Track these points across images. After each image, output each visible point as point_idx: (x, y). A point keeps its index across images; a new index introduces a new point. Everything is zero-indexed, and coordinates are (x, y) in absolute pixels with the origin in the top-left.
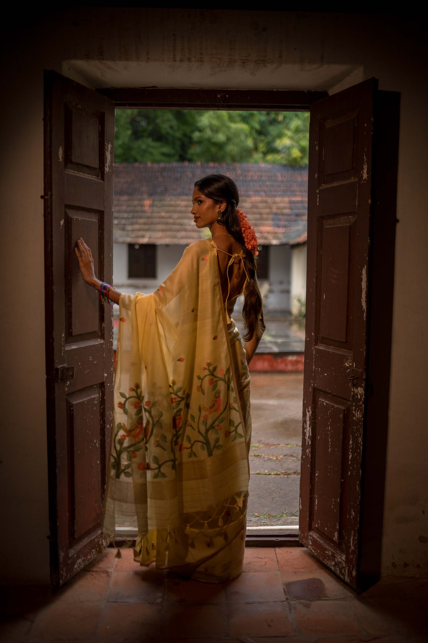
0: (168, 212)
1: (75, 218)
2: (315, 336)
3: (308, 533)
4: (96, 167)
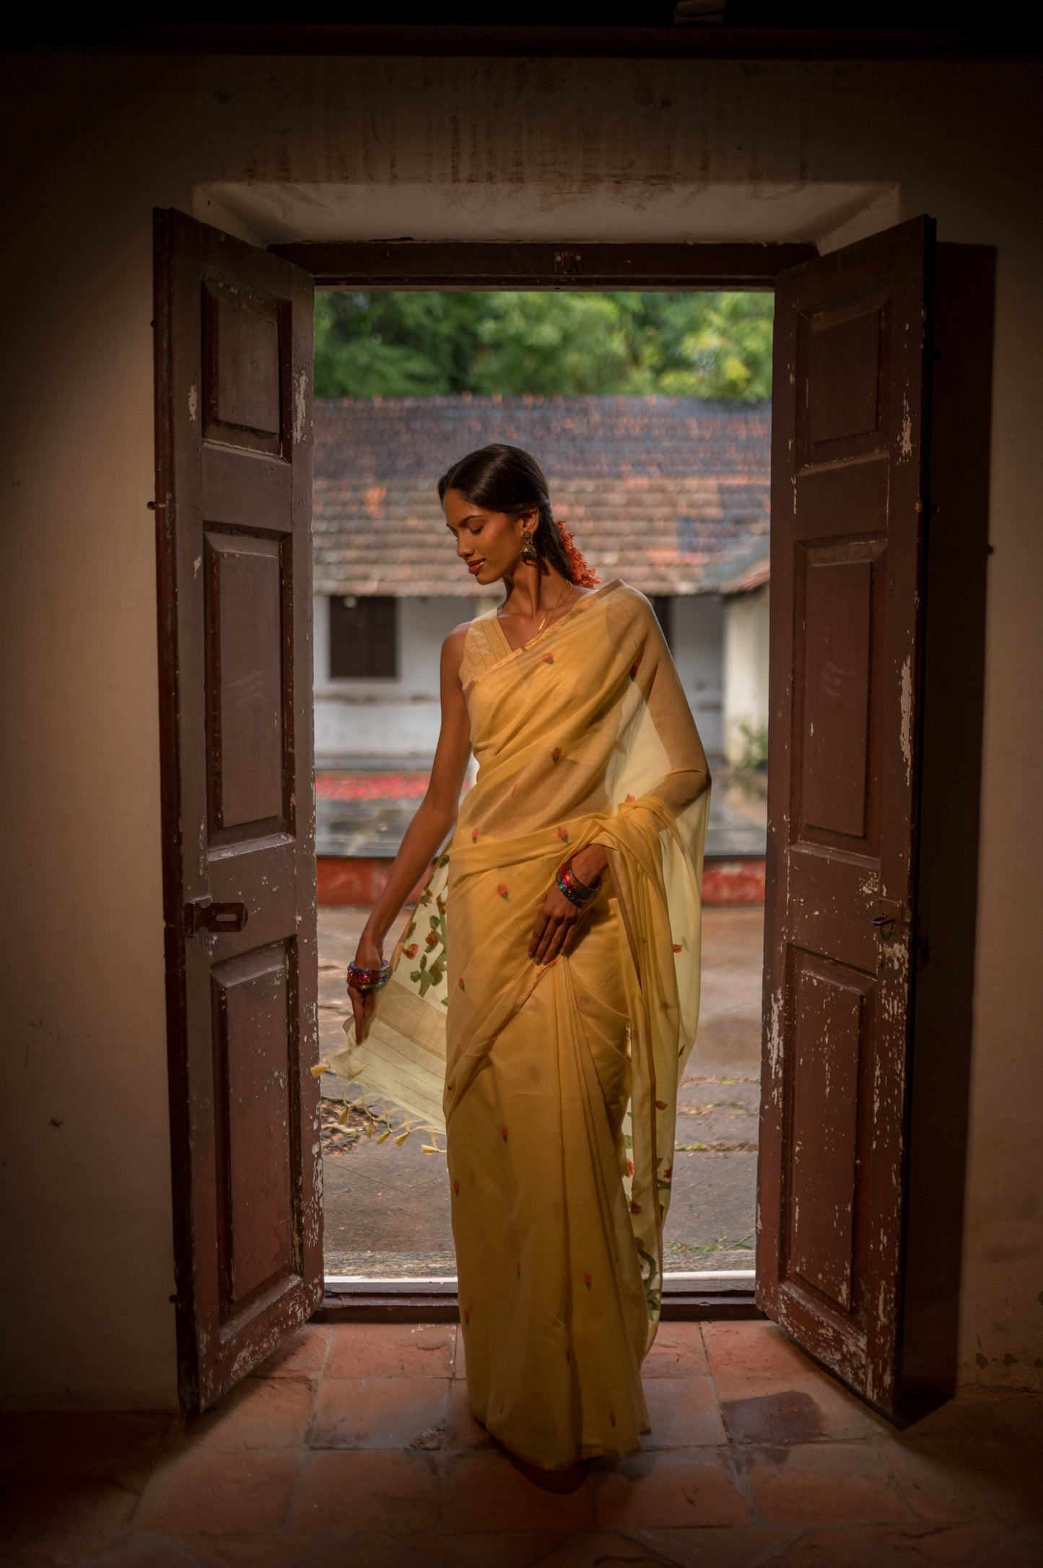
0: (423, 517)
1: (228, 553)
2: (790, 822)
3: (776, 1288)
4: (273, 431)
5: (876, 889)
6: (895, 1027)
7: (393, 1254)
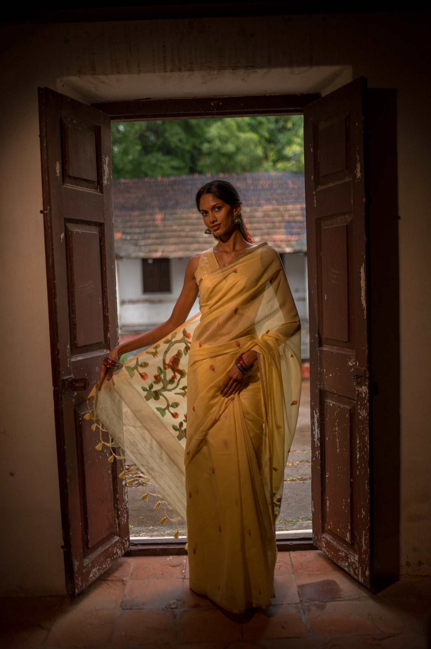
0: (180, 225)
1: (76, 232)
2: (318, 337)
3: (321, 536)
4: (94, 180)
5: (354, 364)
6: (364, 421)
7: (162, 527)
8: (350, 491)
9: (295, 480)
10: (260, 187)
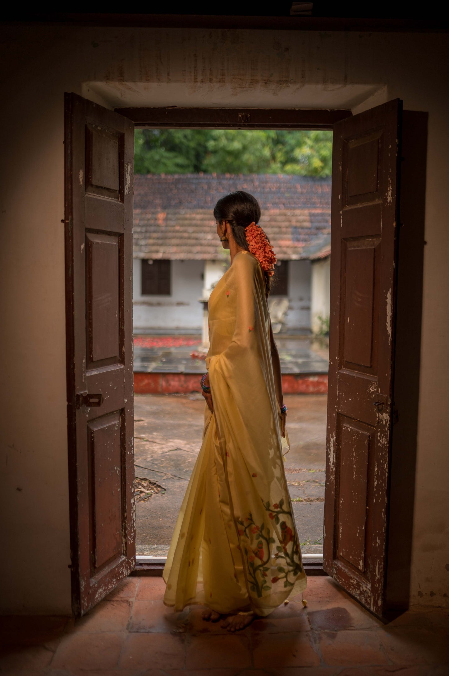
0: (182, 225)
1: (96, 242)
2: (339, 360)
3: (332, 562)
4: (116, 189)
5: (376, 390)
6: (384, 449)
7: (166, 546)
8: (365, 518)
9: (302, 501)
10: (267, 190)
